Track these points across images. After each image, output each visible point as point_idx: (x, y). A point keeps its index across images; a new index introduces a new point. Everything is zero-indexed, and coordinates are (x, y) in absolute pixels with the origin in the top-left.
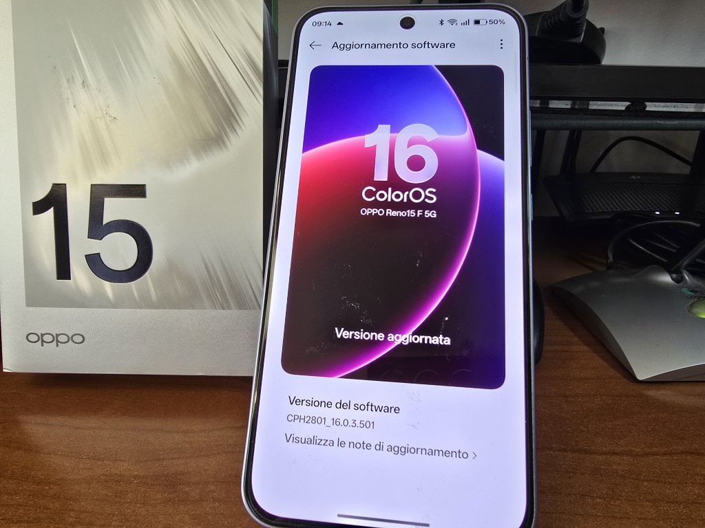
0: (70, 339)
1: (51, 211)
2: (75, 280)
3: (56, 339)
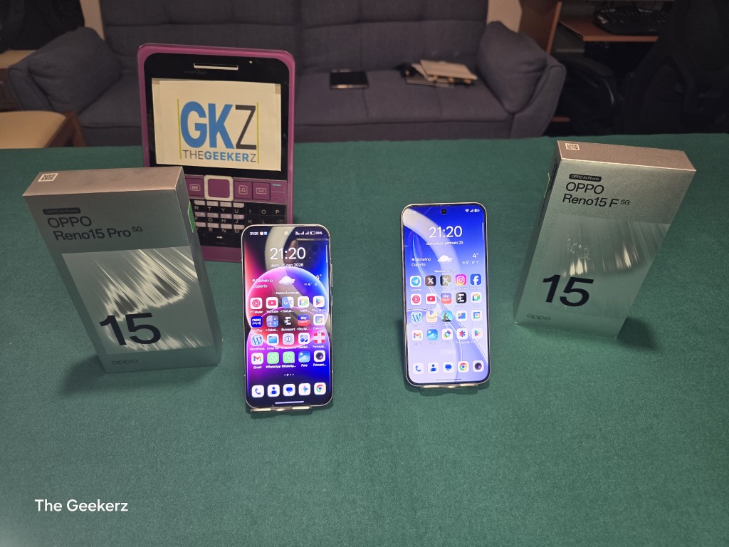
1: (551, 282)
2: (553, 304)
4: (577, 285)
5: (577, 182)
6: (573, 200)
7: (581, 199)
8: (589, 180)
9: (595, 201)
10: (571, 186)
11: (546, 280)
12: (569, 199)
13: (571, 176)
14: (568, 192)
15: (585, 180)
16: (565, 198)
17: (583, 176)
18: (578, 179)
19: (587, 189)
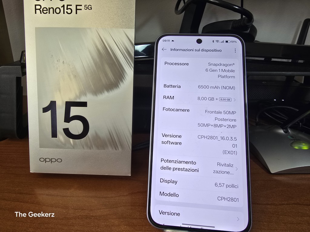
0: (56, 160)
1: (50, 111)
2: (59, 138)
3: (51, 160)
4: (75, 111)
6: (43, 10)
7: (49, 9)
9: (62, 9)
11: (45, 110)
14: (38, 3)
16: (36, 9)
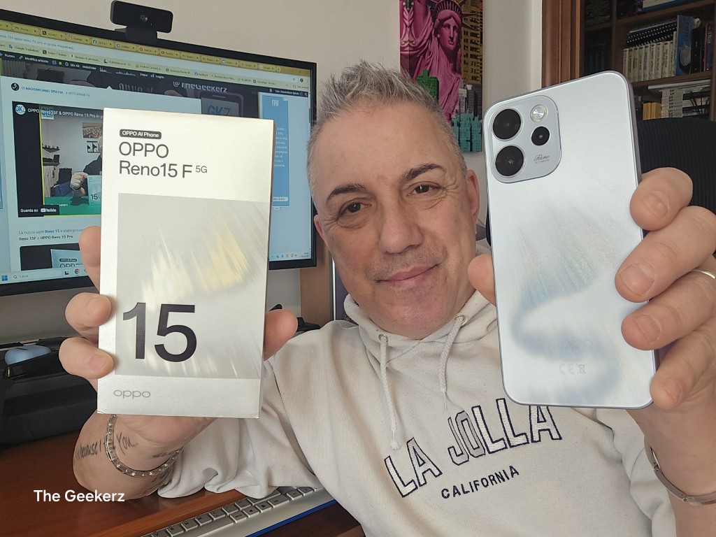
0: (141, 394)
2: (147, 360)
3: (132, 394)
4: (174, 319)
5: (132, 141)
6: (132, 170)
7: (142, 168)
8: (146, 137)
9: (162, 169)
10: (125, 149)
11: (127, 316)
12: (127, 168)
13: (122, 133)
14: (124, 158)
15: (140, 137)
16: (121, 167)
17: (138, 131)
18: (132, 136)
19: (146, 151)
